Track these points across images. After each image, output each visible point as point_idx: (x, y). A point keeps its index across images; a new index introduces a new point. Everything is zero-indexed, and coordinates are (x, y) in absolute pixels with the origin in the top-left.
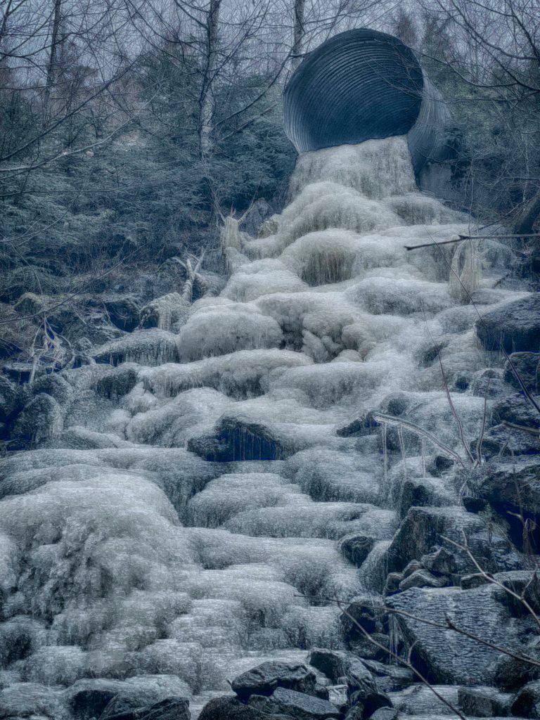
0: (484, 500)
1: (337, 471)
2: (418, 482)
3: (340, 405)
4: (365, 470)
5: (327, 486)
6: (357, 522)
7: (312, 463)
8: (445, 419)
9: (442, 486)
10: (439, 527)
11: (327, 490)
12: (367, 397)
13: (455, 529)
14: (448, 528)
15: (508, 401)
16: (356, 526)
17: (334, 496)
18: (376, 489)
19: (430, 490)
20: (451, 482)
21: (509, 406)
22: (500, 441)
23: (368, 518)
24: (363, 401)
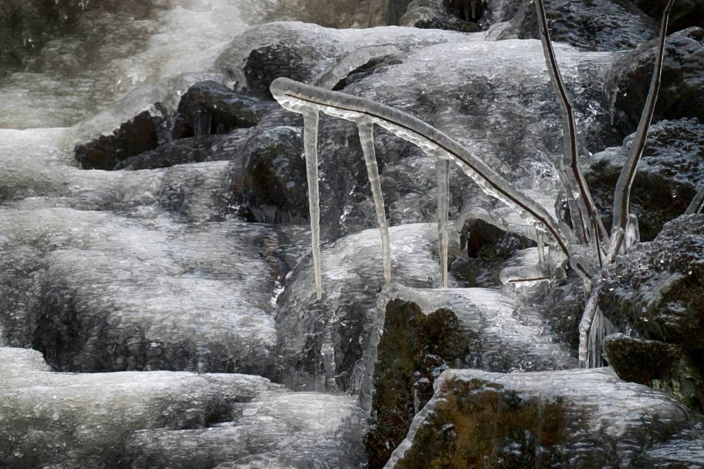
0: (672, 347)
1: (127, 275)
2: (430, 301)
3: (38, 68)
4: (209, 271)
5: (102, 320)
6: (228, 430)
7: (26, 248)
8: (464, 109)
9: (506, 312)
10: (544, 429)
11: (102, 334)
12: (130, 45)
13: (602, 431)
14: (575, 429)
15: (672, 52)
16: (229, 442)
17: (127, 353)
18: (265, 329)
19: (474, 325)
20: (531, 301)
21: (677, 66)
22: (671, 174)
23: (263, 418)
24: (121, 56)
